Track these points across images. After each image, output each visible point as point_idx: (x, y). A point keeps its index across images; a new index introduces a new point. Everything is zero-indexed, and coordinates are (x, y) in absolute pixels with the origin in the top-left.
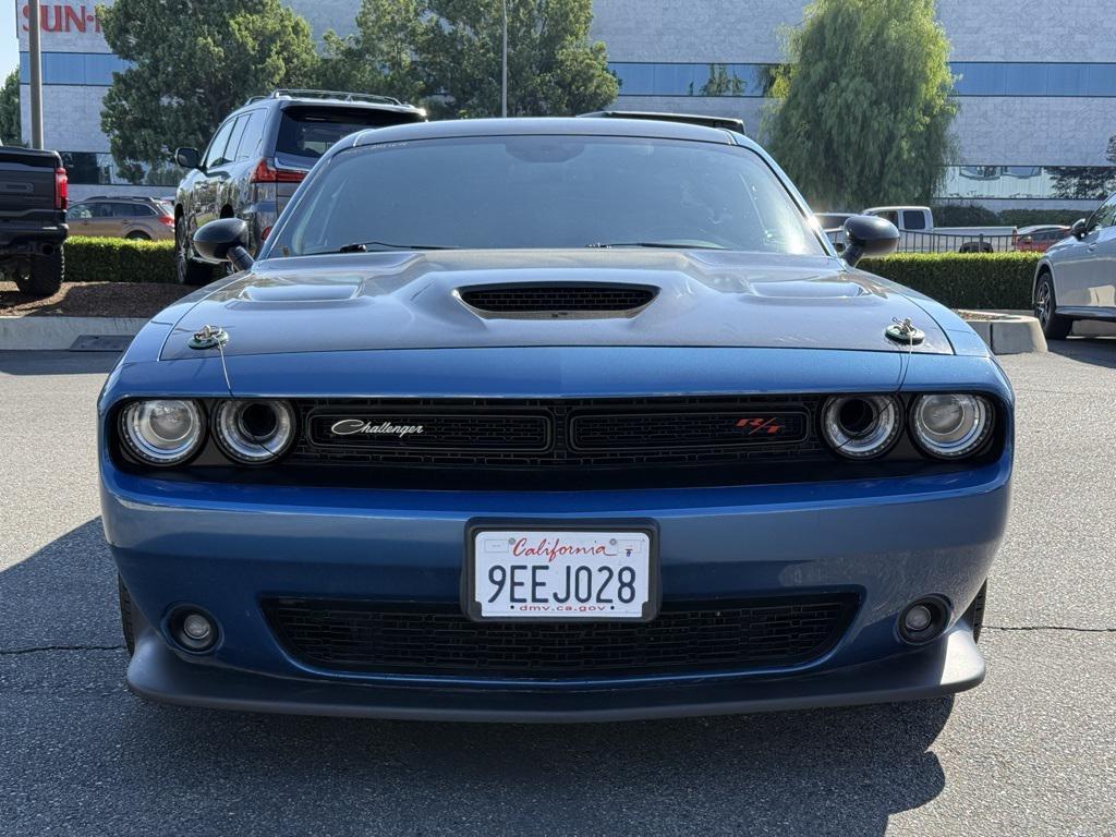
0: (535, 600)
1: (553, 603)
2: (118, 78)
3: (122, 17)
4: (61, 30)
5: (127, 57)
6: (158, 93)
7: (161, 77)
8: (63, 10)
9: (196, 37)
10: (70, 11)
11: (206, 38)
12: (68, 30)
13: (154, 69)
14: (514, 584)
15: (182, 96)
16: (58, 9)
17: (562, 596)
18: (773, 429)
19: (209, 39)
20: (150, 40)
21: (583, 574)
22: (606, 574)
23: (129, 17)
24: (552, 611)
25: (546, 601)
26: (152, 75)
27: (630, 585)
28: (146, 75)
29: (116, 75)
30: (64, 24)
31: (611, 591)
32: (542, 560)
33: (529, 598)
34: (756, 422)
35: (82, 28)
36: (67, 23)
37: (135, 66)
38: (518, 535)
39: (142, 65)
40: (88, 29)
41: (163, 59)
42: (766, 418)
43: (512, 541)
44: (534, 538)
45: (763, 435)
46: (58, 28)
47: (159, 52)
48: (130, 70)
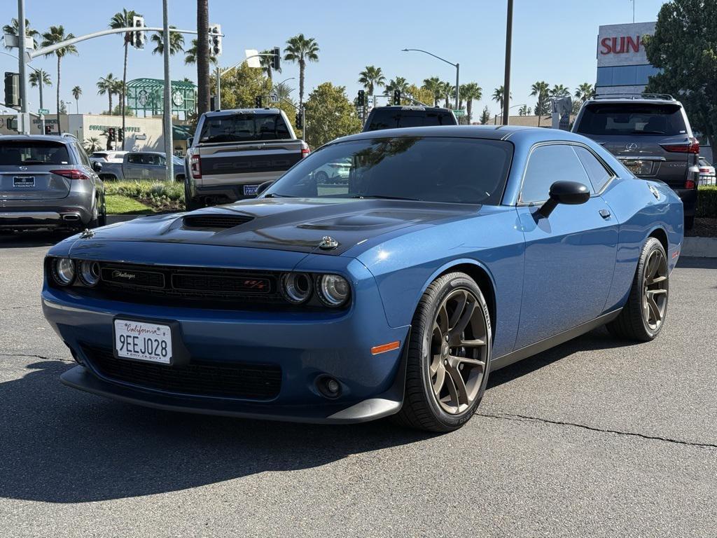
0: (135, 351)
1: (141, 354)
2: (652, 80)
3: (657, 41)
4: (623, 52)
5: (659, 66)
6: (676, 87)
7: (679, 77)
8: (626, 40)
9: (702, 50)
10: (630, 40)
11: (709, 51)
12: (628, 51)
13: (674, 73)
14: (128, 344)
15: (692, 89)
16: (623, 39)
17: (143, 351)
18: (261, 286)
19: (711, 51)
20: (673, 55)
21: (150, 342)
22: (157, 343)
23: (661, 41)
24: (140, 357)
25: (138, 352)
26: (672, 77)
27: (165, 349)
28: (669, 77)
29: (650, 78)
30: (625, 48)
31: (159, 352)
32: (136, 334)
33: (132, 350)
34: (253, 282)
35: (636, 49)
36: (628, 47)
37: (662, 72)
38: (128, 322)
39: (667, 71)
40: (640, 51)
41: (680, 66)
42: (258, 281)
43: (126, 325)
44: (133, 324)
45: (256, 289)
46: (622, 51)
47: (678, 62)
48: (659, 74)
